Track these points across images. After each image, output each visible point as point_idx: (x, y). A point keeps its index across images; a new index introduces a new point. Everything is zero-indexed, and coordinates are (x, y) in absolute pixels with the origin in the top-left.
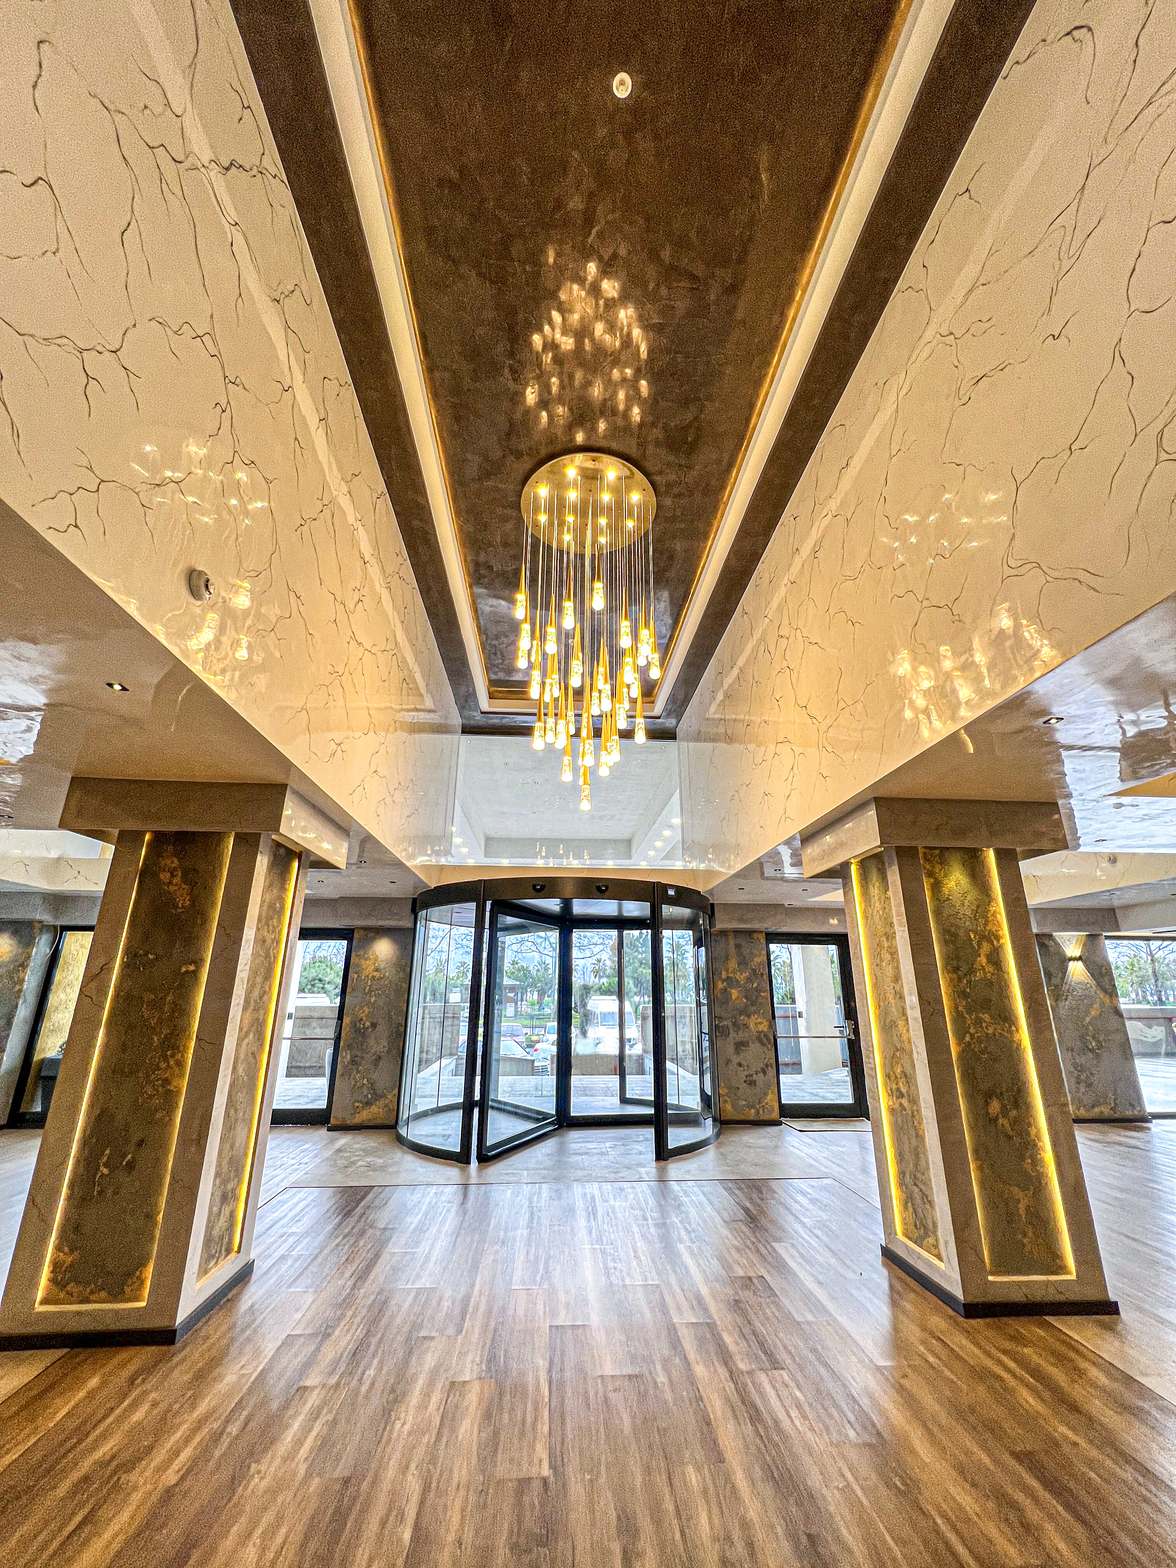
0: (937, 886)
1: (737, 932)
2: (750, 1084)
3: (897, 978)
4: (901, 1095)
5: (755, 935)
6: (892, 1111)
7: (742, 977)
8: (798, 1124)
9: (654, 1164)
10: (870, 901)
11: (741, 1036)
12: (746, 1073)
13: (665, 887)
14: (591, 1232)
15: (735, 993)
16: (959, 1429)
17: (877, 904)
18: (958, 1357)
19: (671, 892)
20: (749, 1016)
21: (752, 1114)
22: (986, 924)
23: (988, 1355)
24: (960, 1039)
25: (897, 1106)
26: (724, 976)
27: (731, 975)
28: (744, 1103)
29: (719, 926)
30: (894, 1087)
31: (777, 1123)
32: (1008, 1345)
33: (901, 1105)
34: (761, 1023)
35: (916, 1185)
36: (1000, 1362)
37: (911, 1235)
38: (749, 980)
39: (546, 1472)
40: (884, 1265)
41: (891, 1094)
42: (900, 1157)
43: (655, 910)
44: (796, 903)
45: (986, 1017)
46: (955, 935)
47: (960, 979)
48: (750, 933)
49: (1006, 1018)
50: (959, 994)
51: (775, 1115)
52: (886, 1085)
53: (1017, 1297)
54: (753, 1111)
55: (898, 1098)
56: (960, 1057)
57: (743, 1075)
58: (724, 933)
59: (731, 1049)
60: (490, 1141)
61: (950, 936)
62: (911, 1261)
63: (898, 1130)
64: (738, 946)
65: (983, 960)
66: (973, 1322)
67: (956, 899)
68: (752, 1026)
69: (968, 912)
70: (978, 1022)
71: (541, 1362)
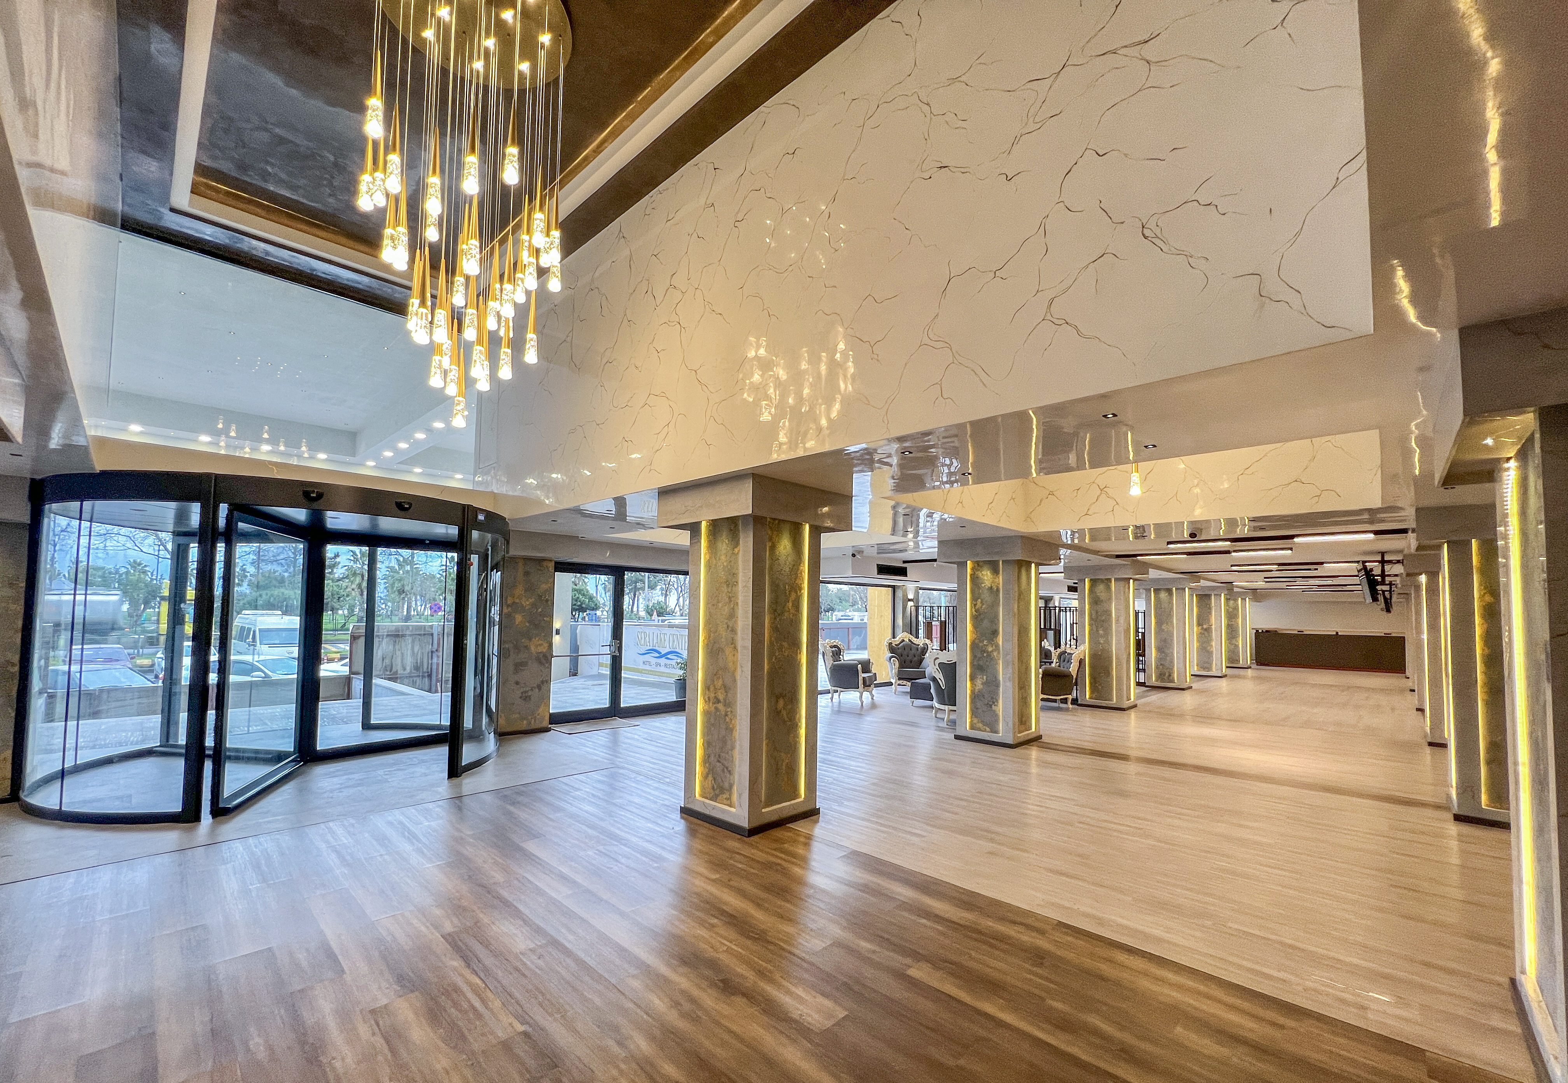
0: (773, 548)
1: (527, 559)
2: (525, 700)
3: (732, 615)
4: (719, 701)
5: (545, 564)
6: (706, 713)
7: (527, 603)
8: (566, 728)
9: (446, 781)
10: (716, 554)
11: (523, 656)
12: (522, 690)
13: (476, 511)
14: (422, 852)
15: (519, 618)
16: (771, 897)
17: (723, 557)
18: (753, 860)
19: (481, 517)
20: (530, 640)
21: (524, 726)
22: (795, 579)
23: (767, 853)
24: (770, 659)
25: (713, 709)
26: (509, 602)
27: (517, 601)
28: (517, 716)
29: (513, 552)
30: (713, 695)
31: (547, 730)
32: (775, 846)
33: (716, 708)
34: (541, 645)
35: (719, 761)
36: (777, 857)
37: (708, 795)
38: (534, 605)
39: (521, 1028)
40: (682, 818)
41: (707, 700)
42: (708, 744)
43: (463, 534)
44: (589, 536)
45: (785, 644)
46: (778, 586)
47: (775, 619)
48: (540, 561)
49: (796, 645)
50: (775, 629)
51: (545, 723)
52: (704, 694)
53: (774, 818)
54: (525, 722)
55: (714, 703)
56: (770, 673)
57: (519, 693)
58: (514, 559)
59: (512, 668)
60: (228, 790)
61: (775, 587)
62: (707, 812)
63: (709, 727)
64: (527, 574)
65: (790, 604)
66: (752, 838)
67: (782, 559)
68: (533, 648)
69: (788, 569)
70: (781, 647)
71: (455, 964)
